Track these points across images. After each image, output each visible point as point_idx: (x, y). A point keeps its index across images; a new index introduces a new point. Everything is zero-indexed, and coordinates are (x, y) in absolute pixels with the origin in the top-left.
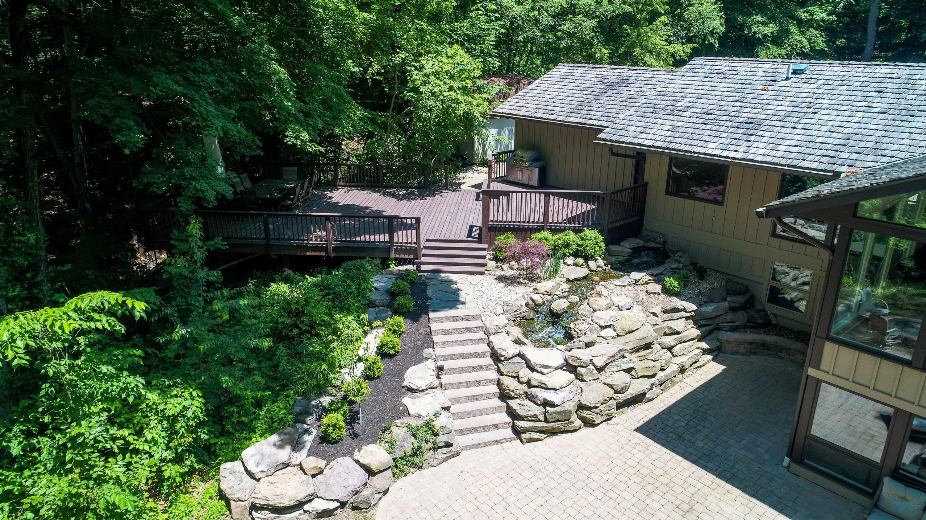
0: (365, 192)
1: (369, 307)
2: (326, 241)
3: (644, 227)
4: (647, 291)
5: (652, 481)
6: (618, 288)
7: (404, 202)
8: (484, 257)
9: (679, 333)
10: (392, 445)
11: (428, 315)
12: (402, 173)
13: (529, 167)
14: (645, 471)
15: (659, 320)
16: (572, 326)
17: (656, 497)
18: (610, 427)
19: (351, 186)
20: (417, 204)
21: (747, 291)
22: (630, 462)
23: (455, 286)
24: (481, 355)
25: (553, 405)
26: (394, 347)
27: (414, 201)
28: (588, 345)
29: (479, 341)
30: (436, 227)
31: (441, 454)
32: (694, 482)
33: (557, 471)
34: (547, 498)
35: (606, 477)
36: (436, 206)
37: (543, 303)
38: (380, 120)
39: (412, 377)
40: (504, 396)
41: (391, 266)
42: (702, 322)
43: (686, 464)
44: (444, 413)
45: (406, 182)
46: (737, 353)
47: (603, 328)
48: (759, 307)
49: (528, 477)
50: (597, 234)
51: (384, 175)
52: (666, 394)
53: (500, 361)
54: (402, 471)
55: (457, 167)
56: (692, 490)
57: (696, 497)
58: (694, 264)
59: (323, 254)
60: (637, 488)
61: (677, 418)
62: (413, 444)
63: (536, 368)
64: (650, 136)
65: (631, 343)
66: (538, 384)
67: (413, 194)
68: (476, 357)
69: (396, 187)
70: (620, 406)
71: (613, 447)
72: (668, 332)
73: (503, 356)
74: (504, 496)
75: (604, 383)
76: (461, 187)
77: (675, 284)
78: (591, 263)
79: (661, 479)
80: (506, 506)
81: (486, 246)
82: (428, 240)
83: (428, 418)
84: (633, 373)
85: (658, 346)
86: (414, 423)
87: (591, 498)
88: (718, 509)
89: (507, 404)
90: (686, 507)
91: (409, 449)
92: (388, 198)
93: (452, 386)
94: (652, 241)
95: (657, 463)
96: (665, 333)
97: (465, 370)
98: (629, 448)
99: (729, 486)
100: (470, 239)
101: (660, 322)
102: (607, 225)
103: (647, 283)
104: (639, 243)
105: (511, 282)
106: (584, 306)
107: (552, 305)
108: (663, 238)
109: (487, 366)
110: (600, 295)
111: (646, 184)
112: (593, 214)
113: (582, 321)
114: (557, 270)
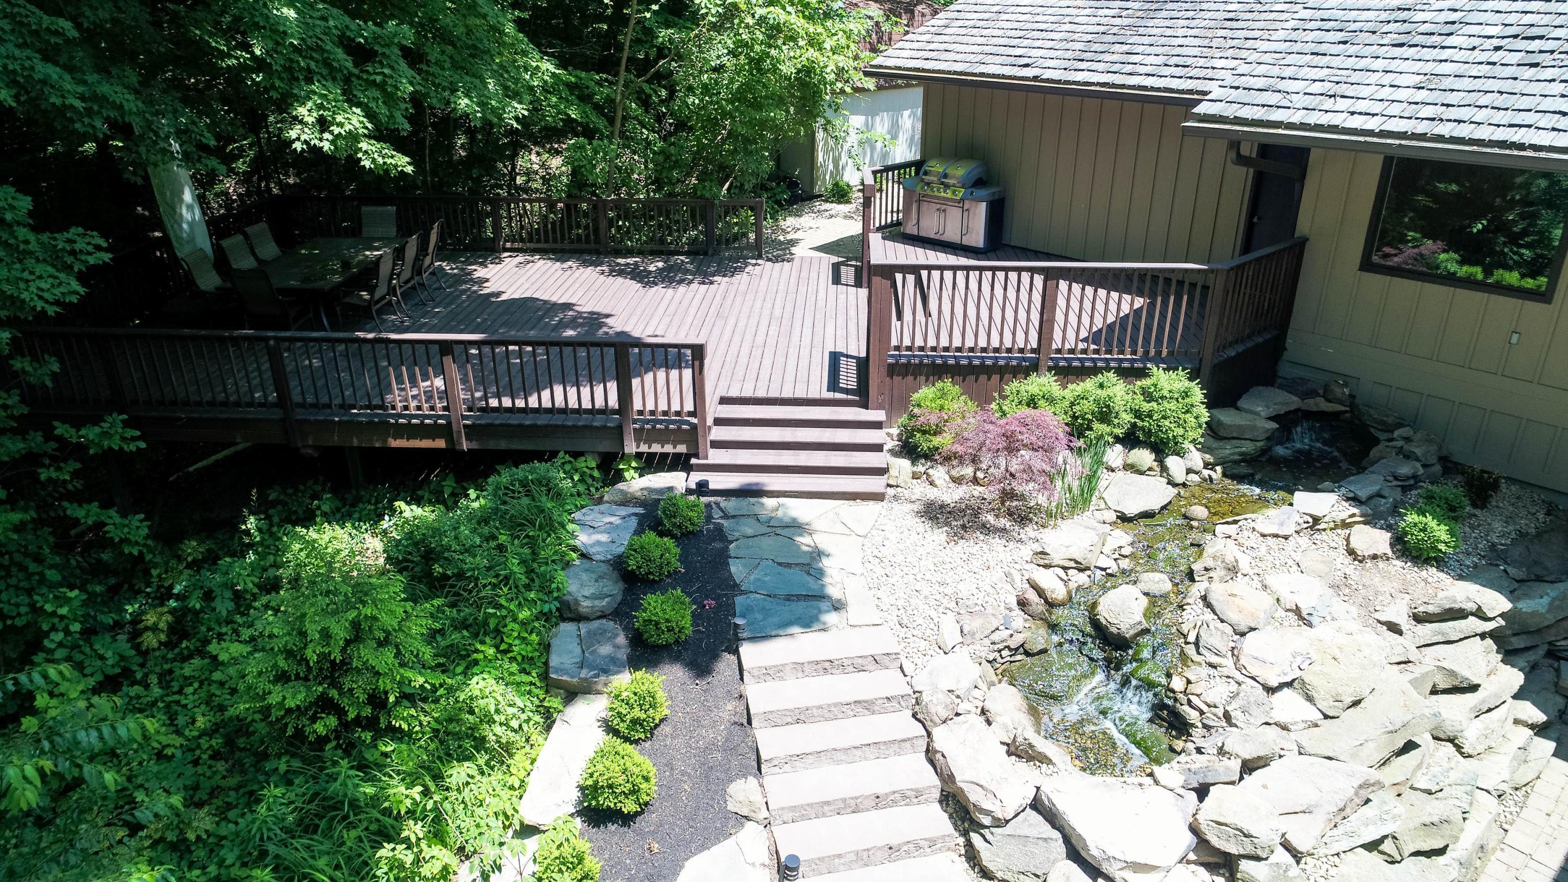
0: (566, 265)
1: (564, 619)
2: (446, 408)
3: (1287, 355)
4: (1351, 552)
6: (1272, 541)
7: (658, 291)
8: (878, 448)
9: (1474, 688)
11: (736, 652)
12: (652, 218)
13: (962, 200)
15: (1409, 645)
16: (1177, 683)
19: (534, 251)
20: (690, 295)
23: (807, 541)
24: (914, 796)
26: (635, 791)
27: (682, 289)
28: (1249, 767)
29: (899, 746)
30: (743, 360)
36: (739, 299)
37: (1069, 600)
38: (601, 94)
41: (627, 475)
42: (1518, 643)
45: (662, 241)
50: (1187, 383)
51: (611, 222)
53: (978, 827)
55: (778, 202)
58: (1446, 463)
59: (441, 444)
64: (1361, 106)
65: (1371, 745)
67: (679, 268)
68: (894, 804)
69: (640, 253)
73: (988, 813)
76: (794, 250)
77: (1436, 532)
78: (1172, 462)
81: (878, 415)
82: (724, 401)
84: (1387, 846)
85: (1430, 737)
92: (620, 280)
94: (1318, 395)
96: (1434, 686)
97: (863, 858)
100: (839, 396)
101: (1414, 654)
102: (1208, 354)
103: (1345, 525)
104: (1286, 401)
105: (964, 527)
106: (1194, 614)
107: (1094, 605)
108: (1346, 385)
109: (932, 843)
110: (1233, 570)
111: (1303, 242)
112: (1174, 327)
113: (1205, 671)
114: (1091, 490)
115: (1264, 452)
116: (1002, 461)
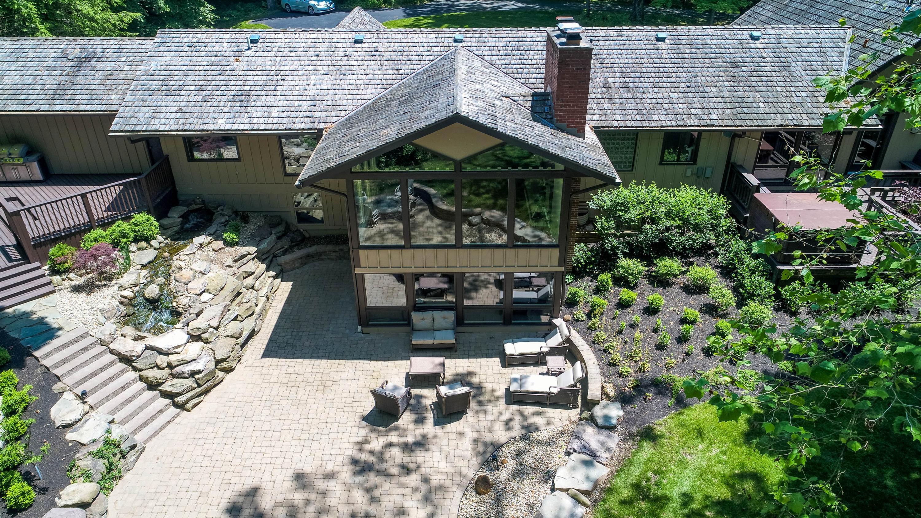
3: (179, 193)
4: (214, 250)
5: (293, 384)
6: (190, 256)
8: (43, 276)
9: (253, 273)
10: (87, 476)
11: (33, 355)
13: (24, 163)
14: (285, 381)
15: (234, 269)
16: (174, 304)
17: (301, 392)
18: (244, 365)
21: (282, 220)
22: (272, 380)
23: (34, 316)
24: (111, 364)
25: (199, 372)
28: (198, 315)
29: (101, 354)
31: (131, 457)
32: (317, 370)
33: (228, 415)
34: (234, 435)
35: (264, 399)
37: (135, 296)
39: (60, 415)
40: (152, 385)
42: (264, 257)
43: (307, 361)
44: (113, 426)
46: (294, 269)
47: (200, 295)
48: (294, 229)
49: (211, 431)
50: (147, 216)
52: (266, 321)
53: (133, 361)
54: (108, 489)
56: (319, 376)
57: (324, 378)
58: (236, 213)
60: (286, 394)
61: (283, 334)
62: (104, 464)
63: (169, 352)
64: (163, 121)
65: (227, 297)
66: (179, 363)
68: (107, 368)
70: (242, 347)
71: (254, 377)
72: (245, 276)
73: (134, 356)
74: (204, 453)
75: (226, 337)
77: (233, 236)
78: (153, 243)
79: (298, 380)
80: (209, 458)
81: (37, 264)
83: (103, 438)
84: (239, 318)
85: (244, 289)
86: (94, 448)
87: (263, 418)
88: (339, 378)
89: (159, 390)
90: (321, 388)
91: (104, 470)
93: (101, 402)
94: (192, 204)
95: (289, 371)
96: (243, 277)
97: (104, 384)
98: (266, 372)
99: (337, 361)
100: (15, 263)
101: (236, 271)
102: (150, 204)
103: (210, 243)
104: (183, 209)
105: (90, 289)
106: (173, 284)
107: (144, 294)
108: (200, 198)
109: (122, 371)
110: (180, 268)
111: (167, 157)
112: (135, 199)
113: (181, 297)
114: (130, 261)
115: (182, 228)
116: (94, 263)
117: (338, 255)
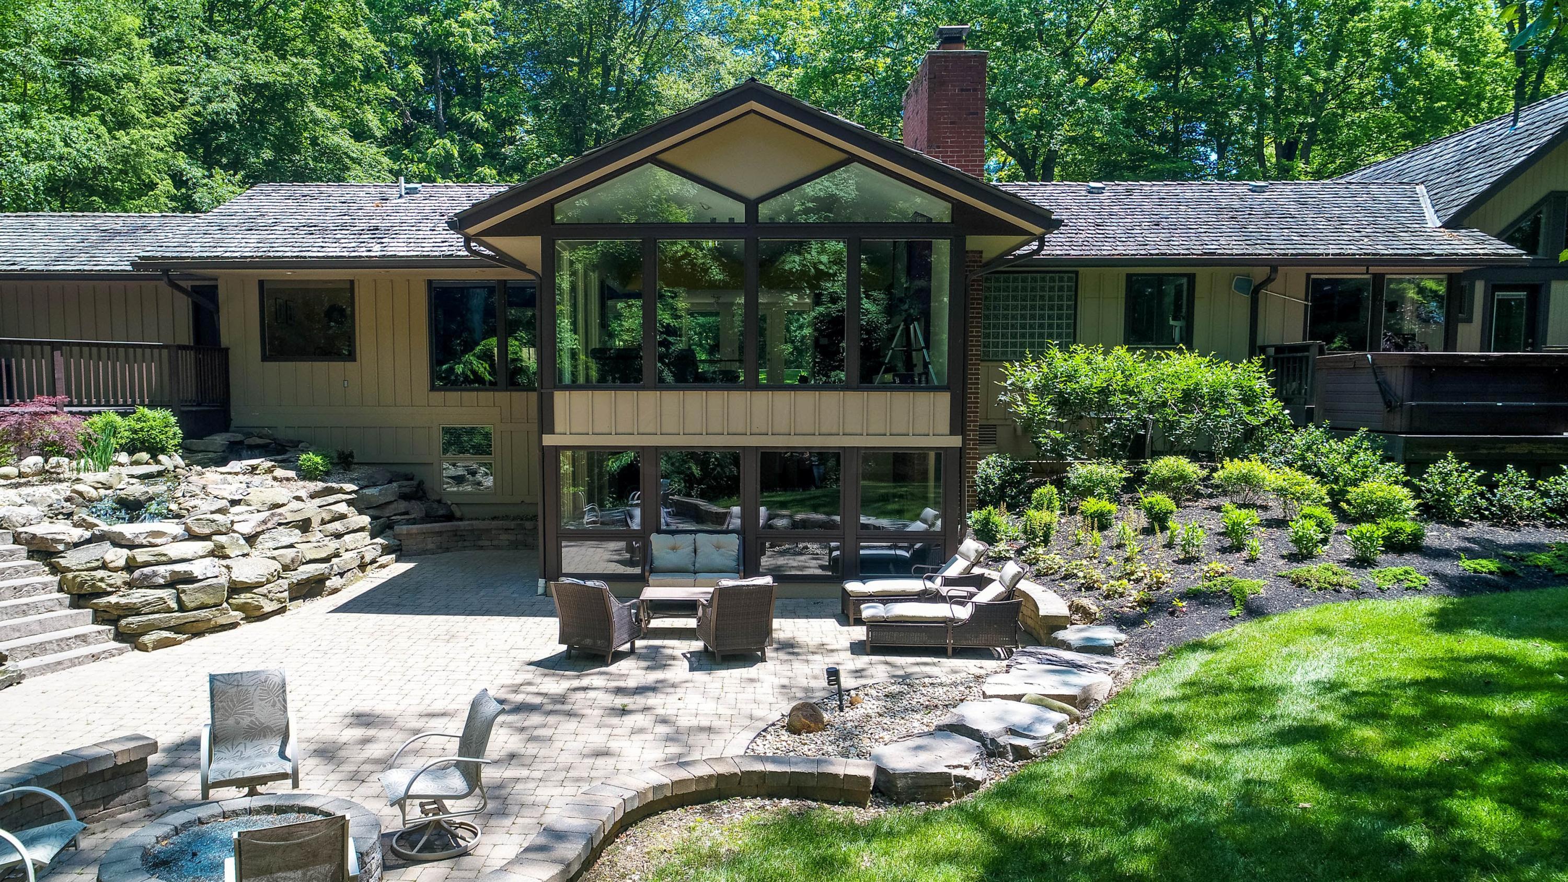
3: (233, 424)
4: (274, 477)
5: (386, 633)
9: (343, 516)
15: (308, 505)
18: (288, 617)
21: (412, 476)
22: (342, 630)
25: (193, 580)
32: (442, 623)
33: (230, 656)
35: (316, 644)
37: (101, 499)
40: (82, 596)
46: (424, 553)
47: (231, 502)
48: (434, 497)
49: (182, 670)
50: (164, 413)
52: (352, 587)
53: (57, 554)
56: (443, 627)
57: (454, 630)
61: (381, 597)
63: (137, 543)
66: (150, 561)
71: (306, 626)
72: (327, 518)
73: (61, 541)
75: (262, 557)
77: (318, 460)
78: (162, 458)
79: (397, 630)
85: (319, 534)
87: (306, 660)
88: (486, 630)
89: (92, 607)
90: (445, 637)
94: (253, 436)
95: (381, 623)
96: (322, 519)
98: (332, 623)
102: (175, 401)
103: (270, 469)
108: (269, 429)
109: (25, 569)
111: (226, 350)
113: (189, 498)
117: (513, 538)
